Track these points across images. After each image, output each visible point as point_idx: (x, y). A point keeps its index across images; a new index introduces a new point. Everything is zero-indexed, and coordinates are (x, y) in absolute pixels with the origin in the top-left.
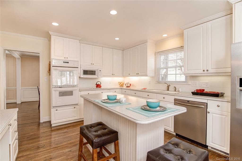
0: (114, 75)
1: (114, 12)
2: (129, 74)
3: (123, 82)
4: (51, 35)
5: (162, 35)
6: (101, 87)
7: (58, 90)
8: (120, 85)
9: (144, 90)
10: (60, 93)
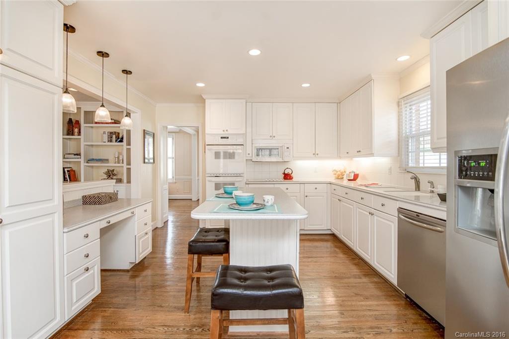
0: (318, 156)
1: (255, 52)
2: (347, 153)
3: (342, 170)
4: (205, 100)
5: (396, 59)
6: (292, 178)
7: (213, 180)
8: (336, 176)
9: (364, 188)
10: (216, 184)
